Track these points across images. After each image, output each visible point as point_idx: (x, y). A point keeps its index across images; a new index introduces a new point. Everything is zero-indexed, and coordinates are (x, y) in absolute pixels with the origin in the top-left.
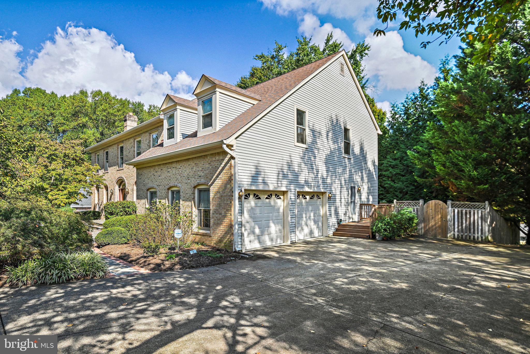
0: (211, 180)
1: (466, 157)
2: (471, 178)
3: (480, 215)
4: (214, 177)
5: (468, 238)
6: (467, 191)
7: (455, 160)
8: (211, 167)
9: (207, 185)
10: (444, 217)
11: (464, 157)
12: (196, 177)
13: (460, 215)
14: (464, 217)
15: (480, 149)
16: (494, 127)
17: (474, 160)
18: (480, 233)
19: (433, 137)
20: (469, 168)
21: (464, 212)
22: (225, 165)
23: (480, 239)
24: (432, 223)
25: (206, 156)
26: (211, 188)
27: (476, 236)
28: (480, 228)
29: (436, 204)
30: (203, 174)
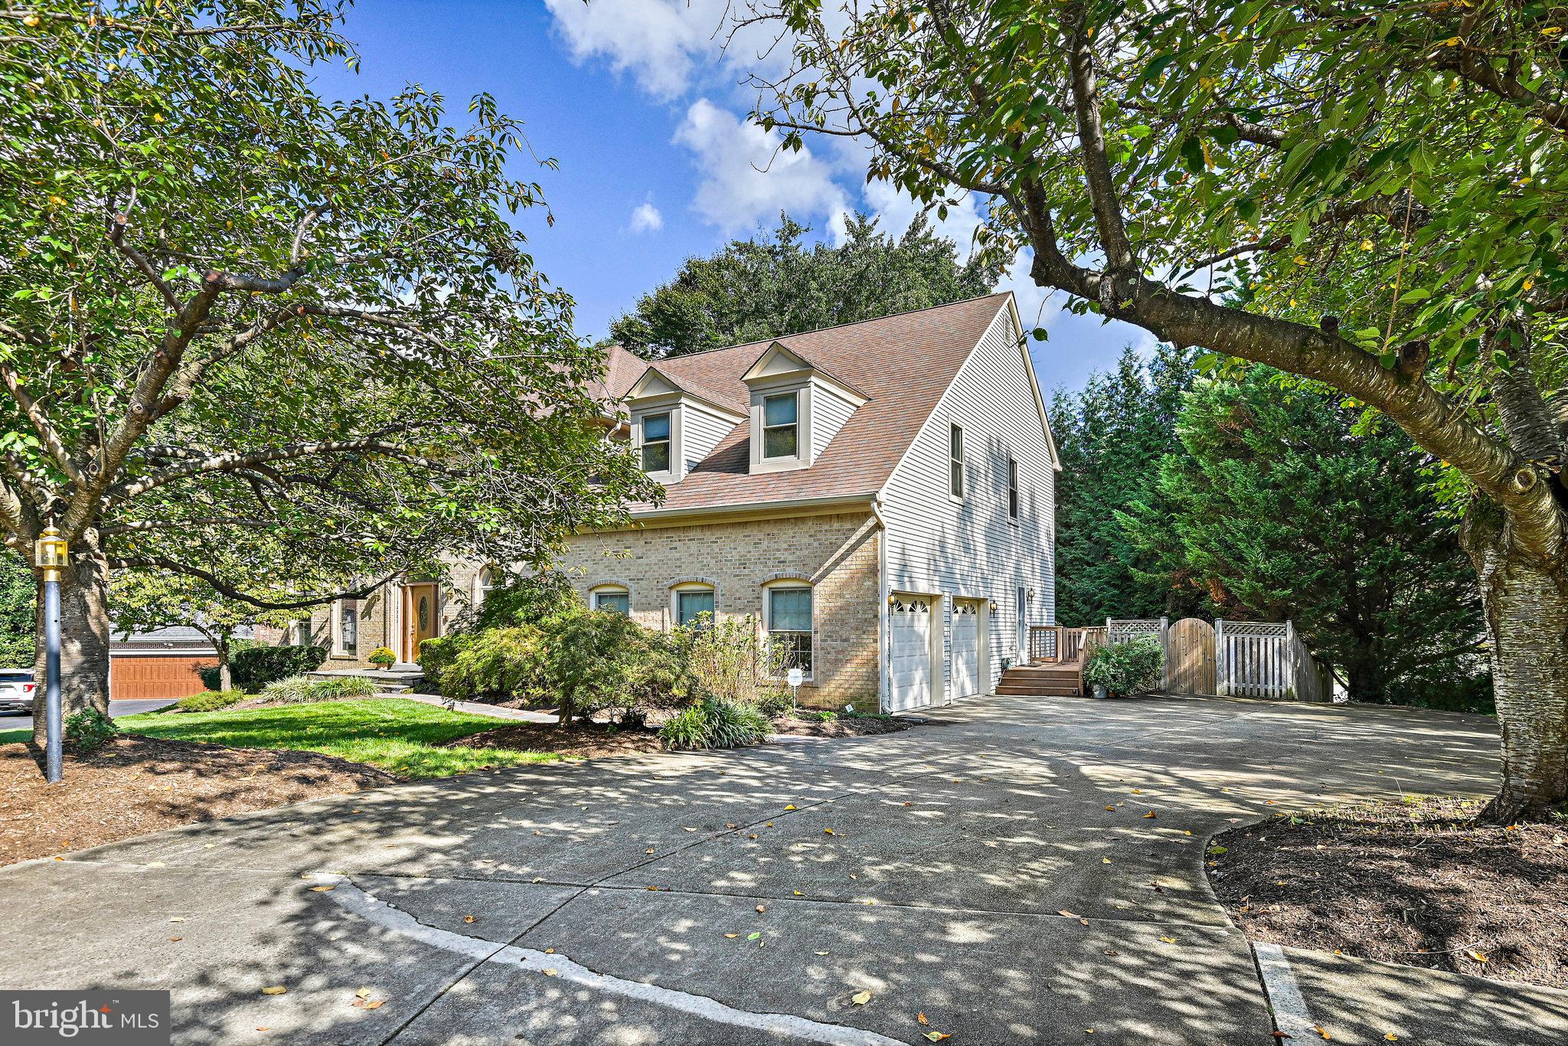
0: (816, 570)
1: (1251, 533)
2: (1259, 576)
3: (1277, 645)
4: (827, 564)
5: (1255, 692)
6: (1250, 601)
7: (1228, 538)
8: (816, 544)
9: (806, 581)
10: (1209, 653)
11: (1245, 531)
12: (770, 563)
13: (1240, 648)
14: (1247, 650)
15: (1274, 518)
16: (1300, 477)
17: (1266, 538)
18: (1277, 682)
19: (1180, 489)
20: (1255, 556)
21: (1247, 641)
22: (860, 542)
23: (1277, 694)
24: (1186, 664)
25: (803, 519)
26: (817, 589)
27: (1270, 688)
28: (1277, 672)
29: (1191, 626)
30: (790, 558)
